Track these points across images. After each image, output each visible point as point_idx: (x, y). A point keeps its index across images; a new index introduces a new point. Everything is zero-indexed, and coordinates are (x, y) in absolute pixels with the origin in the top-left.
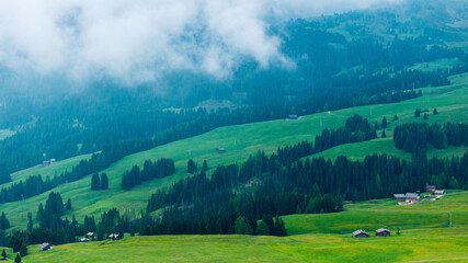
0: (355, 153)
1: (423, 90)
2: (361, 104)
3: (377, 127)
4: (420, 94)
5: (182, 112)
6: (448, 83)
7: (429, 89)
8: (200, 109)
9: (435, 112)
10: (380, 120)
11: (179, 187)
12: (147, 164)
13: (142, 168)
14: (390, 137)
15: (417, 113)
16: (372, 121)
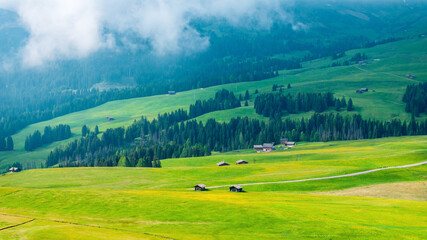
0: (223, 117)
1: (280, 72)
2: (228, 82)
3: (241, 99)
4: (277, 75)
5: (78, 92)
6: (299, 67)
7: (285, 71)
8: (94, 90)
9: (289, 87)
10: (243, 93)
11: (74, 145)
12: (47, 129)
13: (43, 133)
14: (251, 106)
15: (275, 88)
16: (237, 94)
